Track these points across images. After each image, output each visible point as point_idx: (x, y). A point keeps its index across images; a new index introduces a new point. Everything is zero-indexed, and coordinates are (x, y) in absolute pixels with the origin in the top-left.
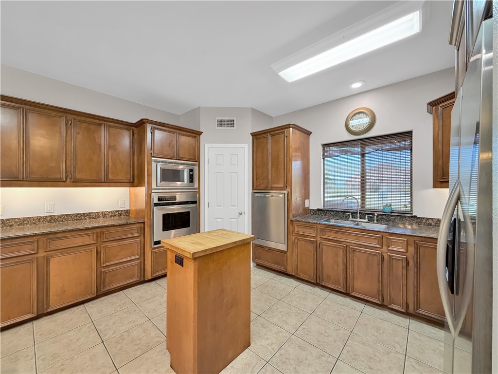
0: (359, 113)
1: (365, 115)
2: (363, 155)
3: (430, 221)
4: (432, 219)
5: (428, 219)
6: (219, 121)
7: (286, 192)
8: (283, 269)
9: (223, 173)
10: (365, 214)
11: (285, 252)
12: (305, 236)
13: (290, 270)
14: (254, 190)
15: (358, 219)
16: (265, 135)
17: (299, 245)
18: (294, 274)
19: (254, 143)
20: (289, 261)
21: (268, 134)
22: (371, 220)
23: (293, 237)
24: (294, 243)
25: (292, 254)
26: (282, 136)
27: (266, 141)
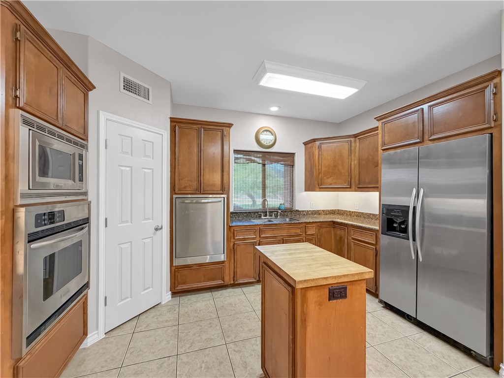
0: (267, 131)
1: (270, 134)
2: (264, 165)
3: (304, 213)
4: (305, 211)
5: (303, 211)
6: (125, 80)
7: (225, 196)
8: (220, 282)
9: (131, 167)
10: (272, 212)
11: (223, 262)
12: (244, 239)
13: (228, 279)
14: (176, 194)
15: (268, 217)
16: (194, 126)
17: (239, 250)
18: (232, 282)
19: (175, 131)
20: (227, 271)
21: (200, 126)
22: (276, 216)
23: (232, 244)
24: (232, 250)
25: (230, 261)
26: (220, 134)
27: (195, 134)
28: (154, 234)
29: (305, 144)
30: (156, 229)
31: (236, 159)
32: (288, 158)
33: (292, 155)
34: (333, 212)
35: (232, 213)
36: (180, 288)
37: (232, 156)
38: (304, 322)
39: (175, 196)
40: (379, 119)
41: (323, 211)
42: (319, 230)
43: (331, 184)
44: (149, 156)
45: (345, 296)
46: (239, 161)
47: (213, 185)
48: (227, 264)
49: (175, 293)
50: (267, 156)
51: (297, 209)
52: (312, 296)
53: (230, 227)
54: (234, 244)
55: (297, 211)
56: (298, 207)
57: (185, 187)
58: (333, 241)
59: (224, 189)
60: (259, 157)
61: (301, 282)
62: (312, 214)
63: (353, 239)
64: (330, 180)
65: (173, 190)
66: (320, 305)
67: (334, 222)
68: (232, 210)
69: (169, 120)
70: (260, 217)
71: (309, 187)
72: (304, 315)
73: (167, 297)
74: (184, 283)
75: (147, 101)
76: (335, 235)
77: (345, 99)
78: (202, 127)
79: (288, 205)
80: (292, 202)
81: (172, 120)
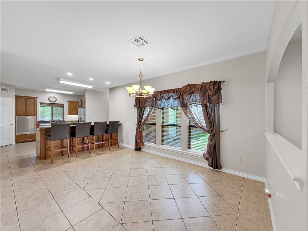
0: (52, 97)
2: (52, 107)
6: (2, 88)
7: (35, 116)
8: (34, 139)
9: (3, 109)
11: (34, 134)
19: (17, 99)
26: (33, 100)
27: (24, 99)
29: (68, 101)
30: (11, 125)
32: (62, 105)
33: (64, 104)
35: (37, 122)
36: (19, 141)
39: (17, 116)
44: (8, 106)
47: (31, 113)
49: (17, 142)
50: (53, 105)
53: (37, 125)
55: (65, 121)
57: (21, 114)
59: (35, 114)
64: (73, 112)
71: (70, 113)
73: (14, 143)
74: (20, 139)
75: (7, 92)
78: (26, 98)
79: (61, 119)
80: (63, 118)
81: (15, 96)
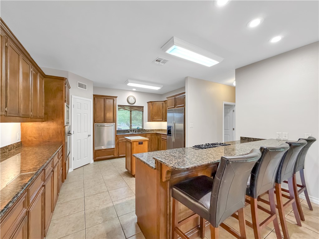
0: (132, 97)
2: (131, 111)
3: (147, 130)
6: (79, 84)
7: (115, 124)
8: (113, 156)
9: (81, 114)
10: (134, 130)
11: (114, 148)
12: (122, 140)
13: (116, 155)
14: (95, 123)
15: (132, 132)
16: (103, 97)
17: (120, 144)
18: (117, 156)
19: (95, 99)
20: (115, 152)
21: (104, 97)
22: (136, 132)
23: (117, 142)
24: (117, 144)
25: (116, 148)
26: (112, 100)
27: (103, 100)
28: (88, 137)
29: (148, 103)
30: (89, 136)
31: (119, 109)
32: (141, 108)
33: (143, 107)
34: (159, 130)
35: (117, 131)
36: (97, 158)
37: (117, 107)
38: (133, 149)
39: (95, 124)
40: (167, 98)
41: (155, 130)
42: (151, 136)
43: (156, 119)
44: (86, 109)
45: (142, 144)
46: (120, 110)
47: (110, 120)
48: (115, 149)
49: (95, 161)
50: (132, 108)
51: (144, 129)
52: (135, 143)
53: (116, 136)
54: (118, 142)
55: (144, 130)
56: (145, 128)
57: (99, 120)
58: (157, 140)
59: (114, 121)
60: (129, 108)
61: (132, 140)
62: (151, 131)
63: (162, 139)
64: (156, 118)
65: (94, 121)
66: (137, 145)
67: (157, 133)
68: (117, 130)
69: (93, 95)
70: (129, 132)
71: (149, 120)
72: (133, 147)
73: (92, 161)
74: (98, 156)
75: (85, 89)
76: (157, 138)
77: (158, 90)
78: (105, 98)
79: (141, 127)
80: (143, 126)
81: (94, 95)
